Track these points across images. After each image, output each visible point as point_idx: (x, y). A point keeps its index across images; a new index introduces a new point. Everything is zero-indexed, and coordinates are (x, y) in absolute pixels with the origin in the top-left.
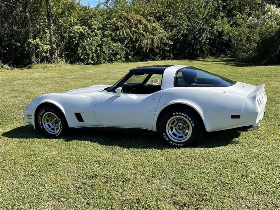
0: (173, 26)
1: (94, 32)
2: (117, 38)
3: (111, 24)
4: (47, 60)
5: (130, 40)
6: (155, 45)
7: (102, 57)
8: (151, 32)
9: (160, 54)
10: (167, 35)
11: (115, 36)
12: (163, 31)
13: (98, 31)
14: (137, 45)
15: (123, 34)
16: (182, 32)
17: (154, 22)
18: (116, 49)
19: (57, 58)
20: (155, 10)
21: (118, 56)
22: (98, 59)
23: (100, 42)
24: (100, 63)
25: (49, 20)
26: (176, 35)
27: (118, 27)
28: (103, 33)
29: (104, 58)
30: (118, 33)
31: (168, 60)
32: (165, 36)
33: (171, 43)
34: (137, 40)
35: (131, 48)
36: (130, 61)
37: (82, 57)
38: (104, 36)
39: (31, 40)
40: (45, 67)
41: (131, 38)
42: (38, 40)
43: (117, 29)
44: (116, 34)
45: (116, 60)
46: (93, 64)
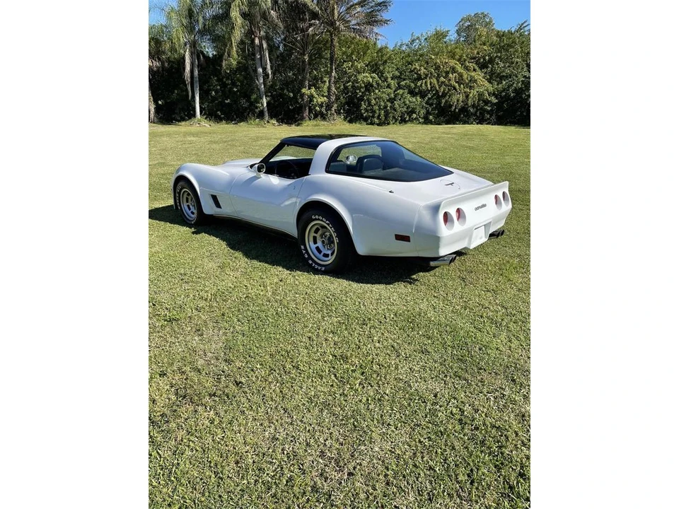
0: (503, 76)
1: (387, 82)
2: (417, 90)
3: (411, 71)
4: (321, 117)
5: (434, 95)
6: (470, 102)
7: (391, 115)
8: (467, 84)
9: (475, 115)
10: (491, 89)
11: (414, 88)
12: (486, 83)
13: (393, 81)
14: (444, 101)
15: (427, 86)
16: (515, 85)
17: (474, 70)
18: (412, 105)
19: (333, 114)
20: (478, 53)
21: (414, 116)
22: (386, 118)
23: (392, 96)
24: (388, 124)
25: (331, 65)
26: (504, 90)
27: (420, 75)
28: (398, 84)
29: (394, 117)
30: (419, 84)
31: (487, 124)
32: (487, 90)
33: (494, 100)
34: (444, 95)
35: (434, 106)
36: (431, 123)
37: (364, 115)
38: (400, 87)
39: (304, 90)
40: (316, 125)
41: (437, 91)
42: (313, 90)
43: (419, 78)
44: (416, 85)
45: (411, 120)
46: (378, 125)
